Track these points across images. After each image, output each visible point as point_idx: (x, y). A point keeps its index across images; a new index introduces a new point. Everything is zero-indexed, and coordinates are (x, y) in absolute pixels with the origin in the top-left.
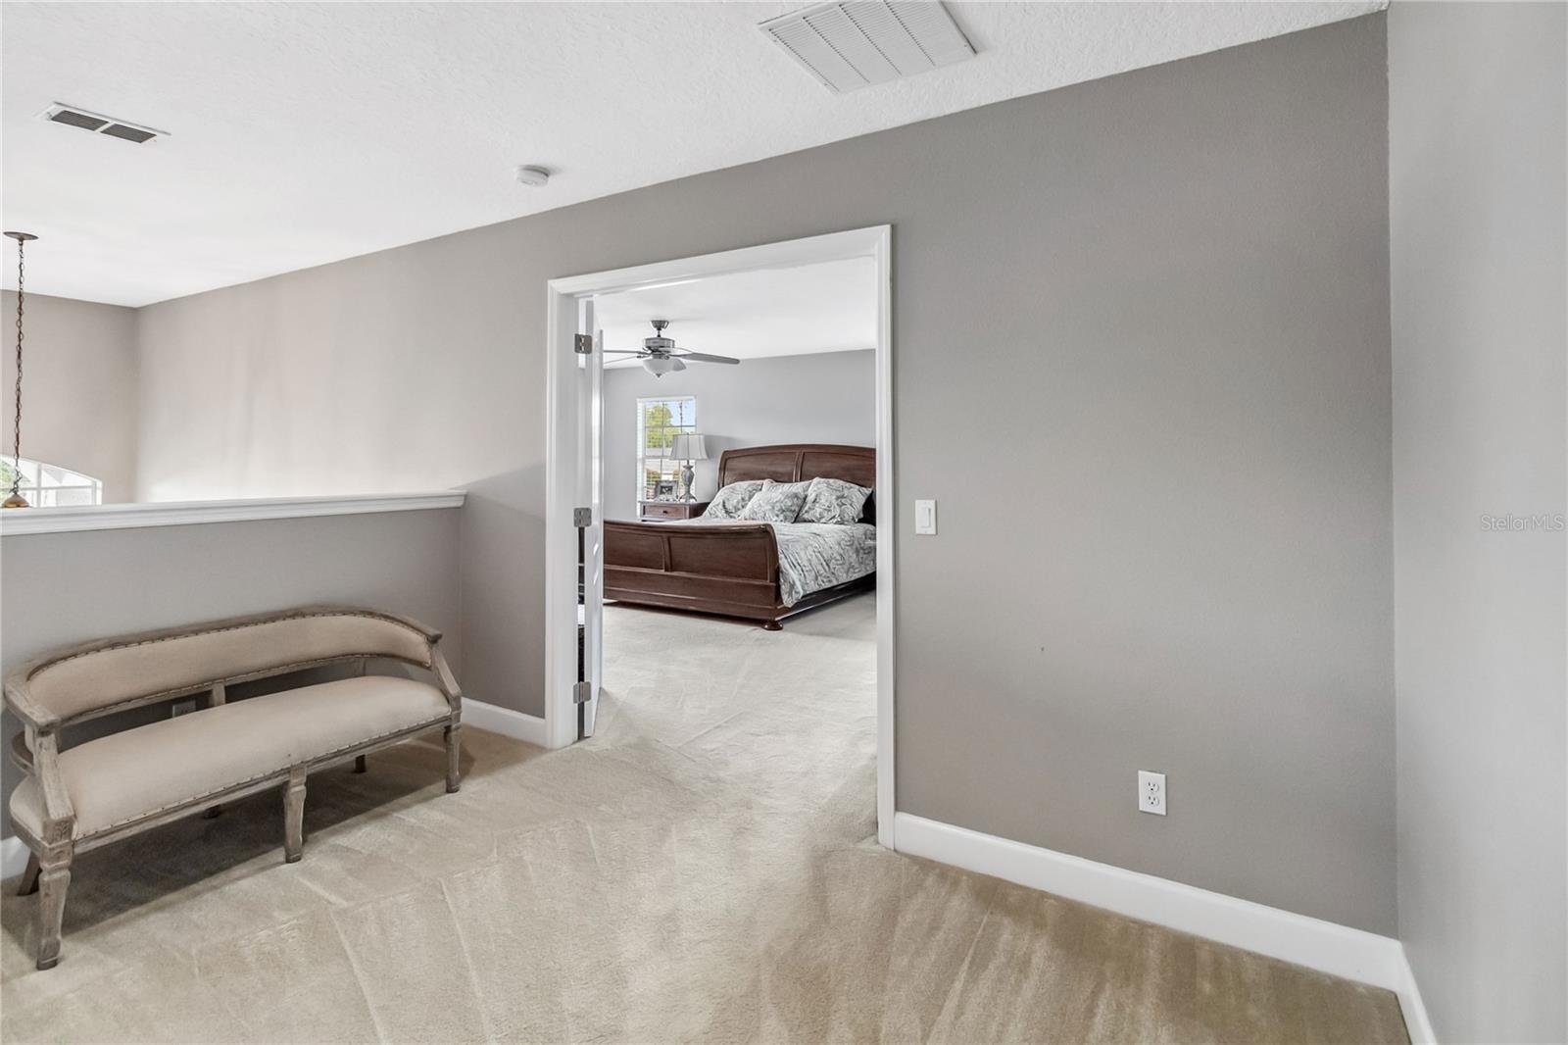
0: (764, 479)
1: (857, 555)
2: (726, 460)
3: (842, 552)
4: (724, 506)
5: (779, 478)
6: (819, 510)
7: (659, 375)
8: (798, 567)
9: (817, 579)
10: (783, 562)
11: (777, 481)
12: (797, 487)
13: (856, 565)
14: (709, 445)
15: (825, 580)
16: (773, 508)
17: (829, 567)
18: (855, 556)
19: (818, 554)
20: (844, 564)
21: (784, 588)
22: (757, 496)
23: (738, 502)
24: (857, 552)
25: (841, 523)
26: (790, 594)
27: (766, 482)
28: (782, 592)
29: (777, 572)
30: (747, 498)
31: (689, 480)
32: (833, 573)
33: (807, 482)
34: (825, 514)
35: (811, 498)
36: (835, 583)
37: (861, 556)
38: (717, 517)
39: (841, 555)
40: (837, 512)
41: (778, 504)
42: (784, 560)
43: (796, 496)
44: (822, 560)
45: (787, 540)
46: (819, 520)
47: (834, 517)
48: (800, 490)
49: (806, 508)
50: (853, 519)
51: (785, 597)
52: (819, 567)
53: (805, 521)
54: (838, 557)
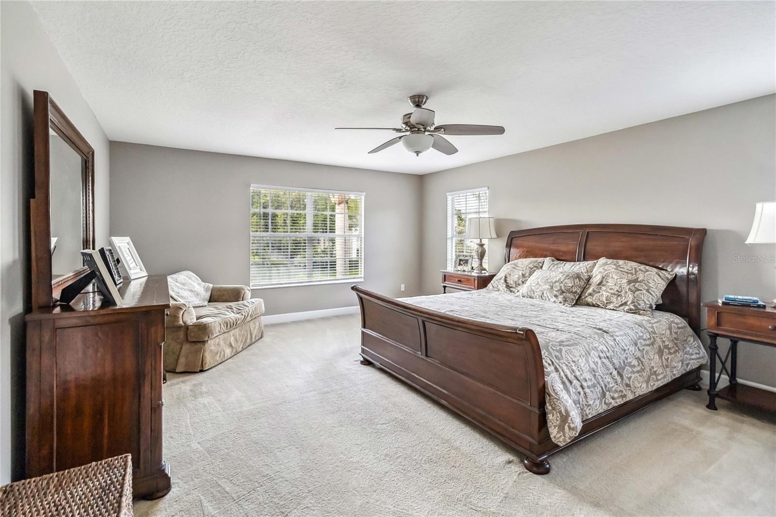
0: (546, 256)
1: (661, 356)
2: (512, 238)
3: (639, 354)
4: (505, 281)
5: (560, 257)
6: (605, 294)
7: (418, 153)
8: (575, 382)
9: (604, 395)
10: (553, 380)
11: (558, 260)
12: (581, 267)
13: (660, 370)
14: (499, 225)
15: (616, 395)
16: (552, 287)
17: (621, 376)
18: (657, 357)
19: (606, 361)
20: (643, 370)
21: (553, 419)
22: (537, 273)
23: (519, 278)
24: (660, 353)
25: (636, 311)
26: (561, 428)
27: (548, 260)
28: (549, 424)
29: (542, 394)
30: (527, 274)
31: (482, 256)
32: (628, 385)
33: (591, 263)
34: (614, 299)
35: (596, 280)
36: (630, 397)
37: (665, 356)
38: (498, 290)
39: (638, 359)
40: (630, 297)
41: (557, 284)
42: (554, 375)
43: (578, 276)
44: (611, 367)
45: (561, 343)
46: (605, 307)
47: (625, 304)
48: (584, 270)
49: (590, 291)
50: (651, 307)
51: (554, 432)
52: (608, 379)
53: (588, 305)
54: (635, 362)
